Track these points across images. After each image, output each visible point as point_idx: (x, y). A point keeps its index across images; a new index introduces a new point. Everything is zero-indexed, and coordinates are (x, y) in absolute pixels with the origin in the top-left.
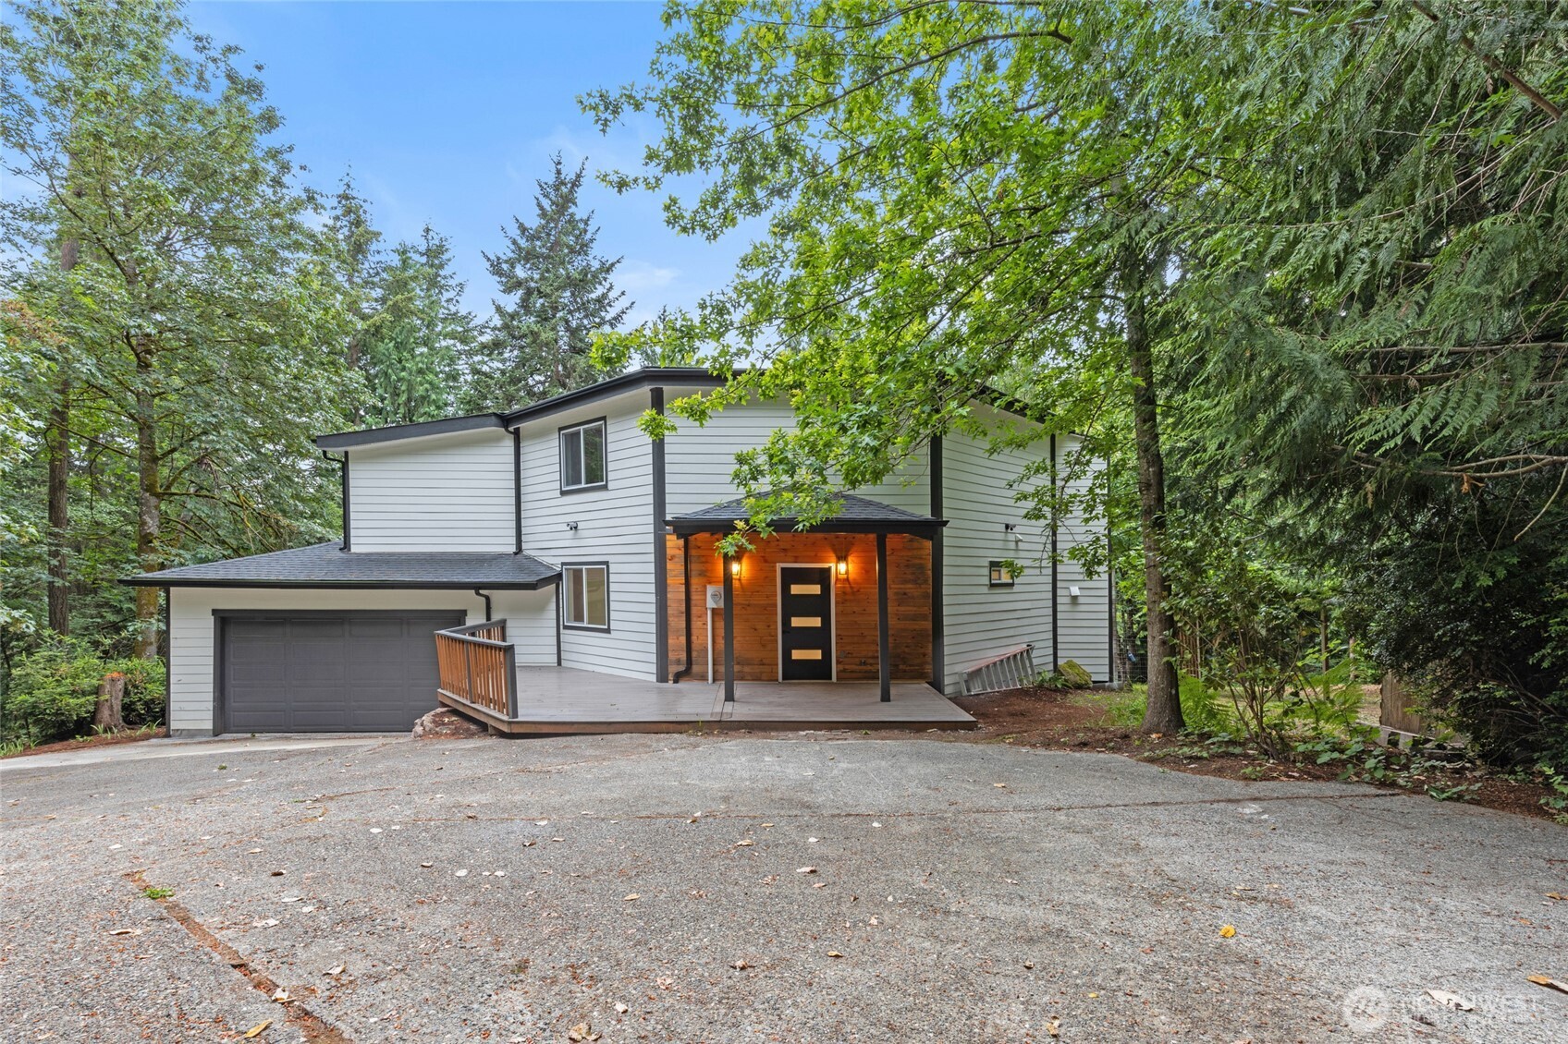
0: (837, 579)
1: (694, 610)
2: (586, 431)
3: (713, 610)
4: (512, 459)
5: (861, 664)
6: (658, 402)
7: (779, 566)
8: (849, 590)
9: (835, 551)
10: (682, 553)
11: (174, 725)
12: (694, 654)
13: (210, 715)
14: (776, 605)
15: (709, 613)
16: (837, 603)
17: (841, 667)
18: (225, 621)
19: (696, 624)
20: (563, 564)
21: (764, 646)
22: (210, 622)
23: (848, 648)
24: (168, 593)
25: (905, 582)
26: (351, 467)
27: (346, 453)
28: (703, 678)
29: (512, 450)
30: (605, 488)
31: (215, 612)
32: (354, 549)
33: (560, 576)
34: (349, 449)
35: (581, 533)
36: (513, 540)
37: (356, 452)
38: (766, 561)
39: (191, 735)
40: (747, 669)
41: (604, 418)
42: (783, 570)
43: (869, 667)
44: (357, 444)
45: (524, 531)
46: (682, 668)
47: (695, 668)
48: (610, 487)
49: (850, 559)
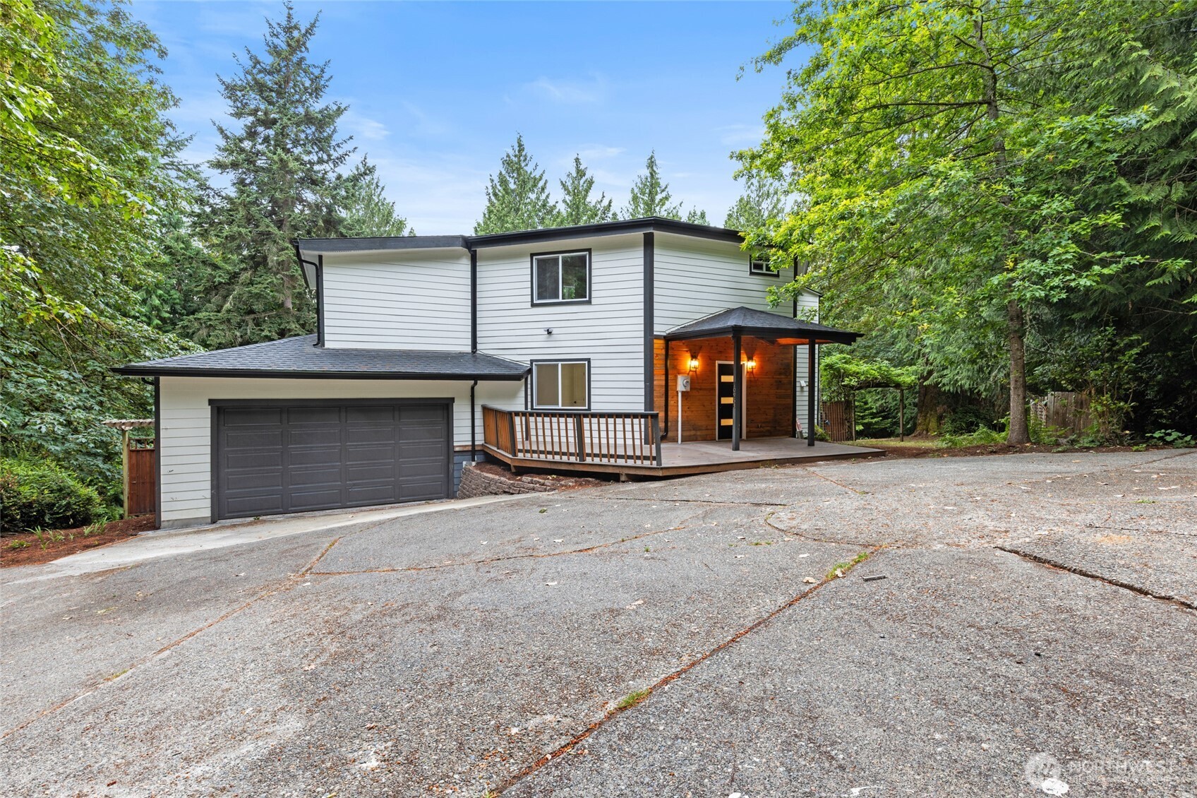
0: (747, 372)
1: (670, 392)
2: (563, 258)
3: (683, 392)
4: (469, 275)
5: (758, 427)
6: (649, 243)
7: (717, 363)
8: (752, 379)
9: (748, 353)
10: (663, 352)
11: (164, 517)
12: (669, 424)
13: (208, 503)
14: (715, 389)
15: (680, 394)
16: (746, 387)
17: (749, 429)
18: (222, 411)
19: (671, 403)
20: (532, 361)
21: (708, 417)
22: (207, 412)
24: (156, 384)
25: (780, 374)
26: (325, 270)
27: (320, 257)
28: (675, 440)
29: (469, 268)
30: (589, 302)
31: (211, 402)
32: (328, 345)
33: (530, 371)
34: (324, 253)
35: (553, 337)
36: (469, 342)
37: (329, 257)
38: (709, 359)
39: (185, 525)
40: (699, 433)
41: (589, 250)
42: (719, 365)
43: (762, 429)
44: (333, 250)
45: (479, 334)
46: (662, 433)
47: (670, 434)
48: (593, 301)
49: (754, 358)
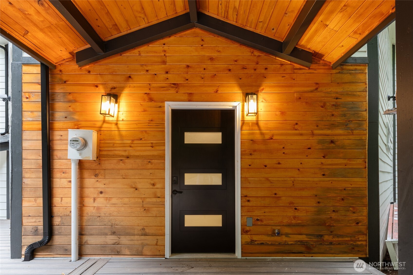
0: (243, 122)
5: (273, 234)
7: (169, 107)
8: (259, 138)
9: (241, 86)
14: (164, 158)
16: (243, 154)
17: (248, 238)
21: (147, 210)
23: (258, 213)
25: (333, 126)
38: (151, 100)
40: (125, 240)
43: (284, 238)
46: (39, 238)
47: (58, 240)
49: (261, 96)
